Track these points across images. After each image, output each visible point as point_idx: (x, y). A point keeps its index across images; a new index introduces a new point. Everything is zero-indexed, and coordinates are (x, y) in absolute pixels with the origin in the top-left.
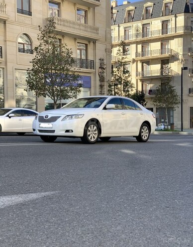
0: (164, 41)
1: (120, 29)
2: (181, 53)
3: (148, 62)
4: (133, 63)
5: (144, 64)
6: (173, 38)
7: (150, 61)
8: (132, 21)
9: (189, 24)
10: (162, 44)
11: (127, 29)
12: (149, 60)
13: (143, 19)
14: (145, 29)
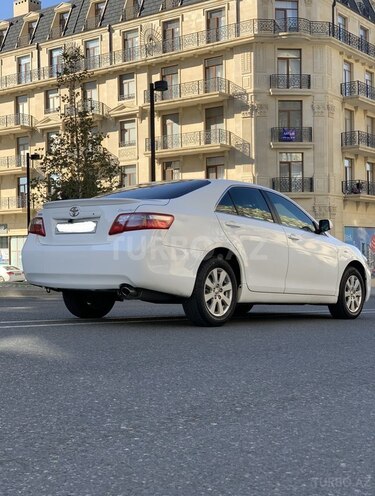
0: (211, 61)
1: (114, 37)
2: (250, 90)
3: (177, 115)
4: (142, 118)
5: (168, 121)
6: (232, 51)
7: (180, 111)
8: (140, 16)
9: (271, 16)
10: (206, 69)
11: (130, 36)
12: (177, 109)
13: (164, 9)
14: (169, 33)
